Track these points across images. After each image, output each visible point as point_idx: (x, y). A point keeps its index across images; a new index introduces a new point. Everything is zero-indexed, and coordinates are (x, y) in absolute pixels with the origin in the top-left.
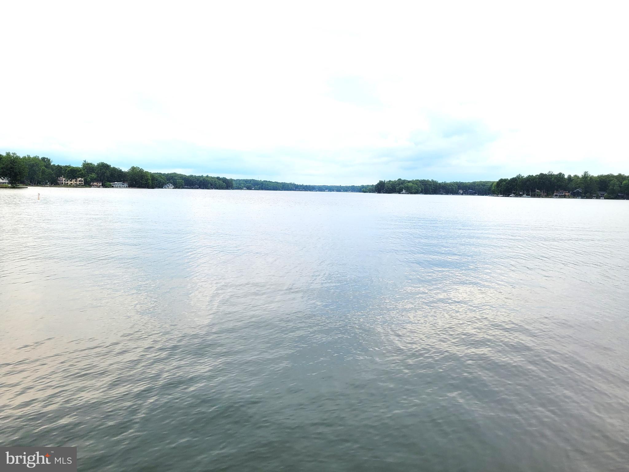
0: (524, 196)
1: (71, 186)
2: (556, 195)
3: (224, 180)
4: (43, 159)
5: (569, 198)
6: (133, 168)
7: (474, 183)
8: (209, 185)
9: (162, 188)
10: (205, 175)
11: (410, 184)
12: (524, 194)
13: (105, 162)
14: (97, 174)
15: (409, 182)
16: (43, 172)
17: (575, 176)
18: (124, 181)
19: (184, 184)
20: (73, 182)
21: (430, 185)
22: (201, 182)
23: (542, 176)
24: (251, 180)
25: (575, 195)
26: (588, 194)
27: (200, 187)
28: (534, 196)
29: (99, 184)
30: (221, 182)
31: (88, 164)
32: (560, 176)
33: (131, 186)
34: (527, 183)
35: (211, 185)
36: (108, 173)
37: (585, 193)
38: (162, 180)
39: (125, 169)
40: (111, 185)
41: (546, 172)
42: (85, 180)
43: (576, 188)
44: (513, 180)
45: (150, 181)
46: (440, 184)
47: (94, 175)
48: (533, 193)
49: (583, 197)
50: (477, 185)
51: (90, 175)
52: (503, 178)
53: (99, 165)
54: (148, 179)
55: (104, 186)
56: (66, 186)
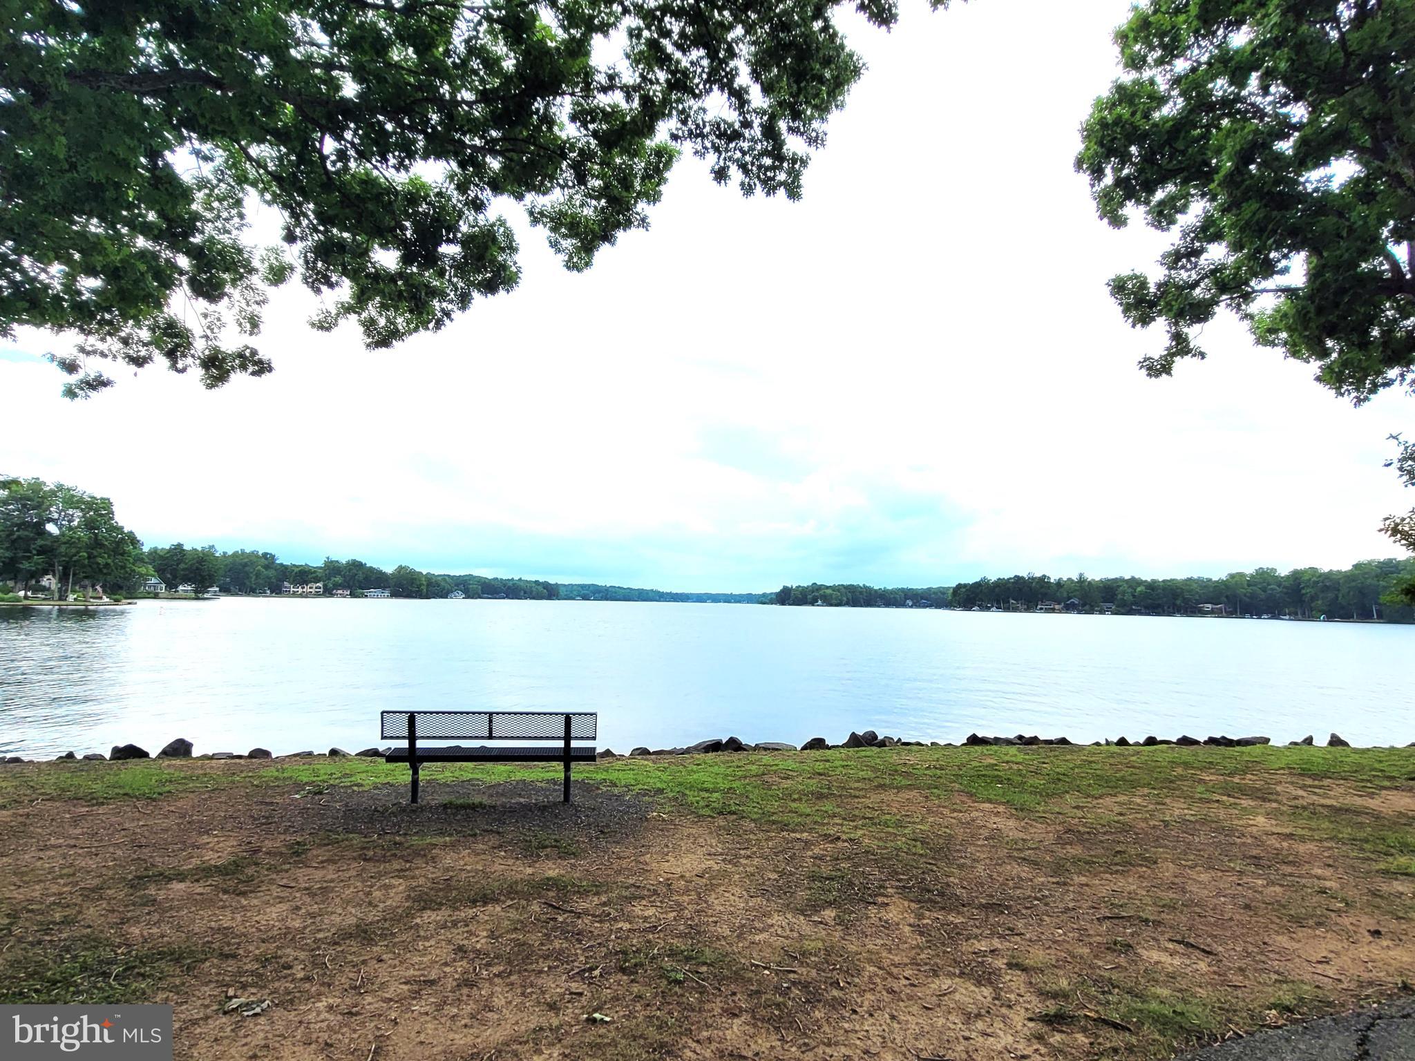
0: (994, 609)
1: (302, 596)
2: (1041, 609)
3: (546, 585)
4: (265, 555)
5: (1060, 612)
6: (401, 568)
7: (929, 589)
8: (522, 593)
9: (446, 597)
10: (516, 578)
11: (829, 591)
12: (993, 606)
13: (358, 559)
14: (344, 576)
15: (828, 587)
16: (258, 575)
17: (1069, 579)
18: (384, 588)
19: (480, 592)
20: (307, 589)
21: (861, 593)
22: (509, 588)
23: (1018, 579)
24: (589, 586)
25: (1069, 608)
26: (1087, 607)
27: (508, 597)
28: (1008, 609)
29: (345, 593)
30: (540, 588)
31: (332, 562)
32: (1043, 581)
33: (395, 594)
34: (997, 590)
35: (525, 593)
36: (361, 576)
37: (1084, 605)
38: (447, 586)
39: (389, 569)
40: (363, 594)
41: (1024, 574)
42: (325, 586)
43: (1069, 598)
44: (977, 585)
45: (424, 588)
46: (876, 591)
47: (338, 579)
48: (1006, 605)
49: (1079, 612)
50: (934, 593)
51: (333, 579)
52: (962, 582)
53: (348, 563)
54: (421, 585)
55: (353, 595)
56: (295, 595)
